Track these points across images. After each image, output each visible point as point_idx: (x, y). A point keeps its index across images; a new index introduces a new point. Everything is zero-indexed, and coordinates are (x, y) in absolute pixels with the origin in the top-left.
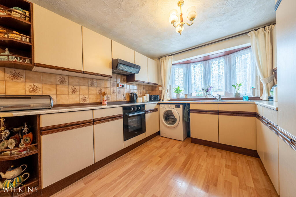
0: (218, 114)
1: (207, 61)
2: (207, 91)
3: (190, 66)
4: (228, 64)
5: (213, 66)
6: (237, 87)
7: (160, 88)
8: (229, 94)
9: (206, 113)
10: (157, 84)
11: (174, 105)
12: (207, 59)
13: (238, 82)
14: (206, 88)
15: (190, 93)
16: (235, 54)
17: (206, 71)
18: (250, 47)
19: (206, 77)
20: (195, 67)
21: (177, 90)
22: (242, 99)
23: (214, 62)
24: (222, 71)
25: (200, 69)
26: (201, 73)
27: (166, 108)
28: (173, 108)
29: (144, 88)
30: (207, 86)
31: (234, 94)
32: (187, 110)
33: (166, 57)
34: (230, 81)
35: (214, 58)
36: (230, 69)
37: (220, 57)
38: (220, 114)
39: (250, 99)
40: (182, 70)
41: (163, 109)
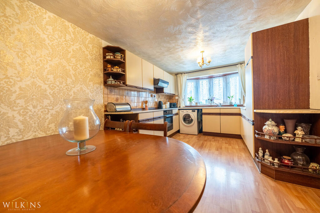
0: (220, 115)
1: (211, 79)
2: (212, 101)
3: (199, 81)
4: (225, 82)
5: (216, 82)
6: (231, 98)
7: (177, 98)
8: (226, 102)
9: (213, 115)
10: (175, 95)
11: (191, 110)
12: (211, 78)
13: (231, 95)
14: (211, 98)
15: (199, 102)
16: (229, 76)
17: (210, 86)
18: (238, 73)
19: (210, 90)
20: (202, 82)
21: (190, 99)
22: (233, 106)
23: (216, 80)
24: (222, 86)
25: (206, 83)
26: (207, 86)
27: (185, 112)
28: (190, 112)
29: (165, 98)
30: (211, 96)
31: (229, 103)
32: (200, 113)
33: (182, 74)
34: (227, 94)
35: (216, 77)
36: (227, 86)
37: (220, 76)
38: (222, 115)
39: (238, 106)
40: (193, 84)
41: (183, 113)
